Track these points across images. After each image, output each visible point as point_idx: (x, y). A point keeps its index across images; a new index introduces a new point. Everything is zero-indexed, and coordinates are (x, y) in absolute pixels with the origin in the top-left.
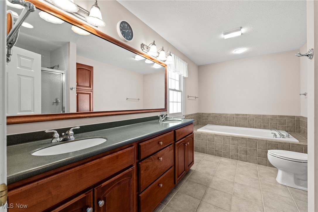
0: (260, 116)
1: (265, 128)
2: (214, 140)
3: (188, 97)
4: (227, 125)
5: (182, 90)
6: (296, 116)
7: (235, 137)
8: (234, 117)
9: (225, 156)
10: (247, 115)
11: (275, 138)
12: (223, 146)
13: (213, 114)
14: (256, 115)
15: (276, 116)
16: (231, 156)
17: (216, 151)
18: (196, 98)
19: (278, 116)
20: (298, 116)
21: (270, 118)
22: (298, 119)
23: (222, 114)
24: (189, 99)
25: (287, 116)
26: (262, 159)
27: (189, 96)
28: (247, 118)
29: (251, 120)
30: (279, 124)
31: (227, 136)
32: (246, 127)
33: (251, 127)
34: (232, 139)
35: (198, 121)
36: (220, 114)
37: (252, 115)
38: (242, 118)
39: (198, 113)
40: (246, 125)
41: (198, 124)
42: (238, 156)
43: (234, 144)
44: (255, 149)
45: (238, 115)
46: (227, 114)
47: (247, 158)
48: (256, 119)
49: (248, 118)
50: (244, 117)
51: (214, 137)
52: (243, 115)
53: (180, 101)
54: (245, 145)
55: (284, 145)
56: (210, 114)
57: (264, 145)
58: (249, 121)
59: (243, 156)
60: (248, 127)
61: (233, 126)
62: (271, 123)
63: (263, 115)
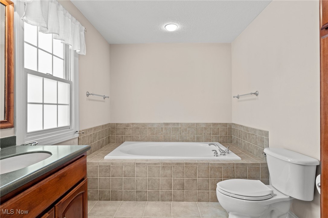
0: (193, 124)
1: (198, 140)
2: (134, 172)
3: (88, 95)
4: (153, 140)
5: (72, 80)
6: (228, 124)
7: (167, 164)
8: (162, 128)
9: (152, 198)
10: (178, 124)
11: (216, 158)
12: (149, 181)
13: (133, 124)
14: (189, 124)
15: (210, 123)
16: (161, 197)
17: (137, 192)
18: (105, 98)
19: (212, 123)
20: (230, 123)
21: (204, 126)
22: (230, 127)
23: (146, 124)
24: (90, 100)
25: (220, 124)
26: (203, 192)
27: (90, 93)
28: (178, 129)
29: (183, 131)
30: (213, 134)
31: (155, 164)
32: (177, 142)
33: (183, 141)
34: (163, 167)
35: (108, 137)
36: (144, 124)
37: (185, 124)
38: (172, 128)
39: (110, 124)
40: (177, 139)
41: (109, 142)
42: (171, 194)
43: (166, 176)
44: (194, 179)
45: (167, 124)
46: (153, 124)
47: (184, 195)
48: (189, 129)
49: (180, 128)
50: (175, 127)
51: (135, 168)
52: (174, 124)
53: (67, 102)
54: (180, 175)
55: (227, 167)
56: (128, 124)
57: (206, 170)
58: (181, 132)
59: (179, 192)
60: (180, 141)
61: (161, 141)
62: (204, 134)
63: (196, 123)
